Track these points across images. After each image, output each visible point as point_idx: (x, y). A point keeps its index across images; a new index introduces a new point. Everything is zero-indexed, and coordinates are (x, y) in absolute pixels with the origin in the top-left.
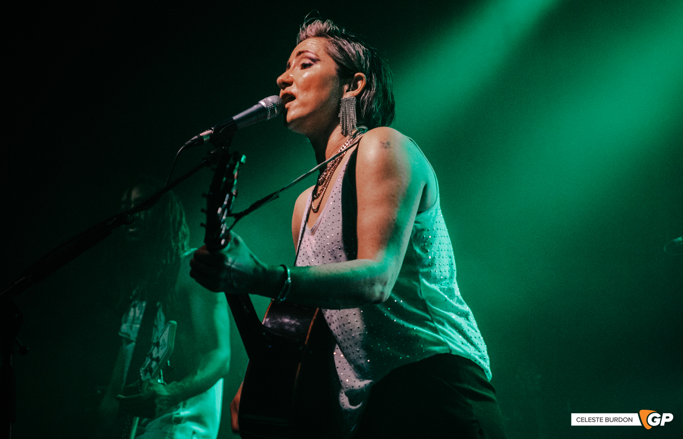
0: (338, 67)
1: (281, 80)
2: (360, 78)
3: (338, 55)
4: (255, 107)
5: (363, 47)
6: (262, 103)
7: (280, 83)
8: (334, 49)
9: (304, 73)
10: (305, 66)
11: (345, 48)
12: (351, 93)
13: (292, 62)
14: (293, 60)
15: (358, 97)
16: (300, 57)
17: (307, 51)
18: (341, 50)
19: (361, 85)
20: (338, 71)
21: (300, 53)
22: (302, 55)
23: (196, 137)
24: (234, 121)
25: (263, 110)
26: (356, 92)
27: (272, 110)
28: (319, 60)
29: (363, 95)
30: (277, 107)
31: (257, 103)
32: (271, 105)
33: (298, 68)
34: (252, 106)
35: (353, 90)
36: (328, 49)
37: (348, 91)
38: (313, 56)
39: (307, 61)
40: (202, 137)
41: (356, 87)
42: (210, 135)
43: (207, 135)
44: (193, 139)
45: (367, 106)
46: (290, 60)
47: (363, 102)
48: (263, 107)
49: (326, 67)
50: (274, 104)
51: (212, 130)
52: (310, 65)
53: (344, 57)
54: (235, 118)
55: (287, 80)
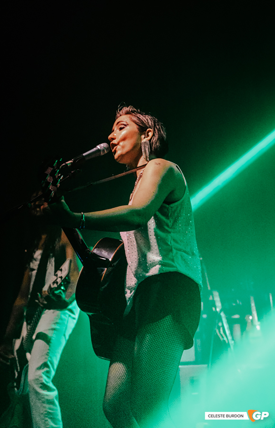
0: (138, 127)
1: (111, 137)
2: (150, 131)
3: (138, 121)
4: (95, 149)
5: (150, 117)
6: (98, 147)
7: (110, 139)
8: (135, 119)
9: (121, 132)
10: (121, 129)
11: (140, 118)
12: (146, 139)
13: (114, 128)
14: (115, 128)
15: (150, 140)
16: (118, 125)
17: (122, 121)
18: (139, 118)
19: (150, 134)
20: (138, 128)
21: (118, 123)
22: (119, 124)
23: (64, 164)
24: (83, 156)
25: (99, 150)
26: (149, 138)
27: (104, 150)
28: (128, 125)
29: (152, 139)
30: (106, 149)
31: (95, 147)
32: (102, 148)
33: (118, 131)
34: (93, 148)
35: (147, 137)
36: (131, 119)
37: (144, 138)
38: (125, 123)
39: (122, 126)
40: (67, 164)
41: (148, 136)
42: (71, 163)
43: (70, 163)
44: (62, 165)
45: (155, 145)
46: (113, 128)
47: (152, 143)
48: (99, 149)
49: (132, 128)
50: (104, 148)
51: (72, 160)
52: (124, 128)
53: (141, 122)
54: (84, 154)
55: (113, 137)
